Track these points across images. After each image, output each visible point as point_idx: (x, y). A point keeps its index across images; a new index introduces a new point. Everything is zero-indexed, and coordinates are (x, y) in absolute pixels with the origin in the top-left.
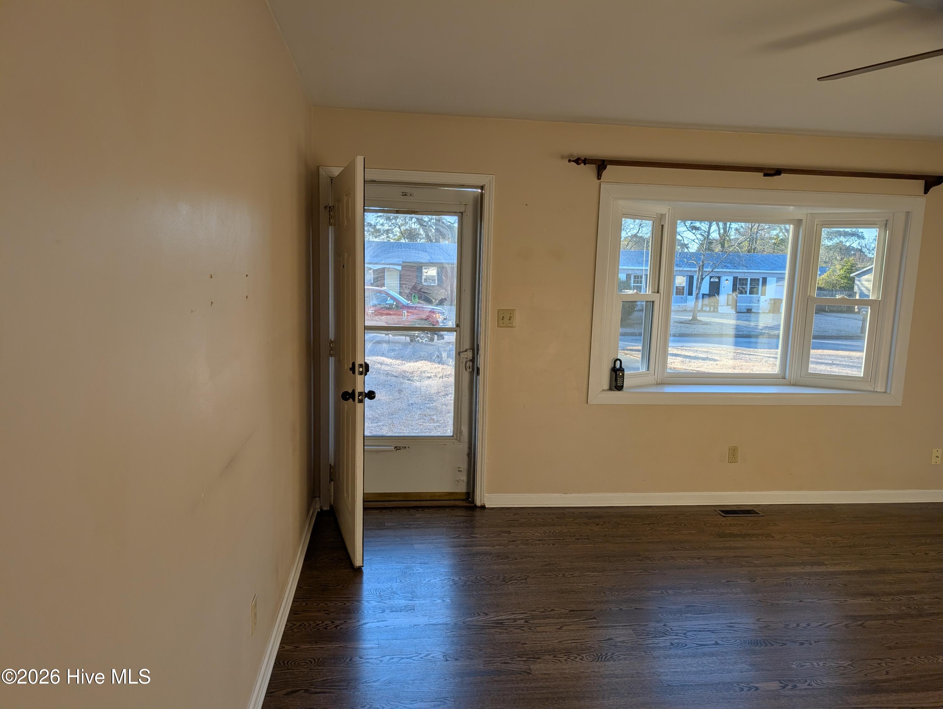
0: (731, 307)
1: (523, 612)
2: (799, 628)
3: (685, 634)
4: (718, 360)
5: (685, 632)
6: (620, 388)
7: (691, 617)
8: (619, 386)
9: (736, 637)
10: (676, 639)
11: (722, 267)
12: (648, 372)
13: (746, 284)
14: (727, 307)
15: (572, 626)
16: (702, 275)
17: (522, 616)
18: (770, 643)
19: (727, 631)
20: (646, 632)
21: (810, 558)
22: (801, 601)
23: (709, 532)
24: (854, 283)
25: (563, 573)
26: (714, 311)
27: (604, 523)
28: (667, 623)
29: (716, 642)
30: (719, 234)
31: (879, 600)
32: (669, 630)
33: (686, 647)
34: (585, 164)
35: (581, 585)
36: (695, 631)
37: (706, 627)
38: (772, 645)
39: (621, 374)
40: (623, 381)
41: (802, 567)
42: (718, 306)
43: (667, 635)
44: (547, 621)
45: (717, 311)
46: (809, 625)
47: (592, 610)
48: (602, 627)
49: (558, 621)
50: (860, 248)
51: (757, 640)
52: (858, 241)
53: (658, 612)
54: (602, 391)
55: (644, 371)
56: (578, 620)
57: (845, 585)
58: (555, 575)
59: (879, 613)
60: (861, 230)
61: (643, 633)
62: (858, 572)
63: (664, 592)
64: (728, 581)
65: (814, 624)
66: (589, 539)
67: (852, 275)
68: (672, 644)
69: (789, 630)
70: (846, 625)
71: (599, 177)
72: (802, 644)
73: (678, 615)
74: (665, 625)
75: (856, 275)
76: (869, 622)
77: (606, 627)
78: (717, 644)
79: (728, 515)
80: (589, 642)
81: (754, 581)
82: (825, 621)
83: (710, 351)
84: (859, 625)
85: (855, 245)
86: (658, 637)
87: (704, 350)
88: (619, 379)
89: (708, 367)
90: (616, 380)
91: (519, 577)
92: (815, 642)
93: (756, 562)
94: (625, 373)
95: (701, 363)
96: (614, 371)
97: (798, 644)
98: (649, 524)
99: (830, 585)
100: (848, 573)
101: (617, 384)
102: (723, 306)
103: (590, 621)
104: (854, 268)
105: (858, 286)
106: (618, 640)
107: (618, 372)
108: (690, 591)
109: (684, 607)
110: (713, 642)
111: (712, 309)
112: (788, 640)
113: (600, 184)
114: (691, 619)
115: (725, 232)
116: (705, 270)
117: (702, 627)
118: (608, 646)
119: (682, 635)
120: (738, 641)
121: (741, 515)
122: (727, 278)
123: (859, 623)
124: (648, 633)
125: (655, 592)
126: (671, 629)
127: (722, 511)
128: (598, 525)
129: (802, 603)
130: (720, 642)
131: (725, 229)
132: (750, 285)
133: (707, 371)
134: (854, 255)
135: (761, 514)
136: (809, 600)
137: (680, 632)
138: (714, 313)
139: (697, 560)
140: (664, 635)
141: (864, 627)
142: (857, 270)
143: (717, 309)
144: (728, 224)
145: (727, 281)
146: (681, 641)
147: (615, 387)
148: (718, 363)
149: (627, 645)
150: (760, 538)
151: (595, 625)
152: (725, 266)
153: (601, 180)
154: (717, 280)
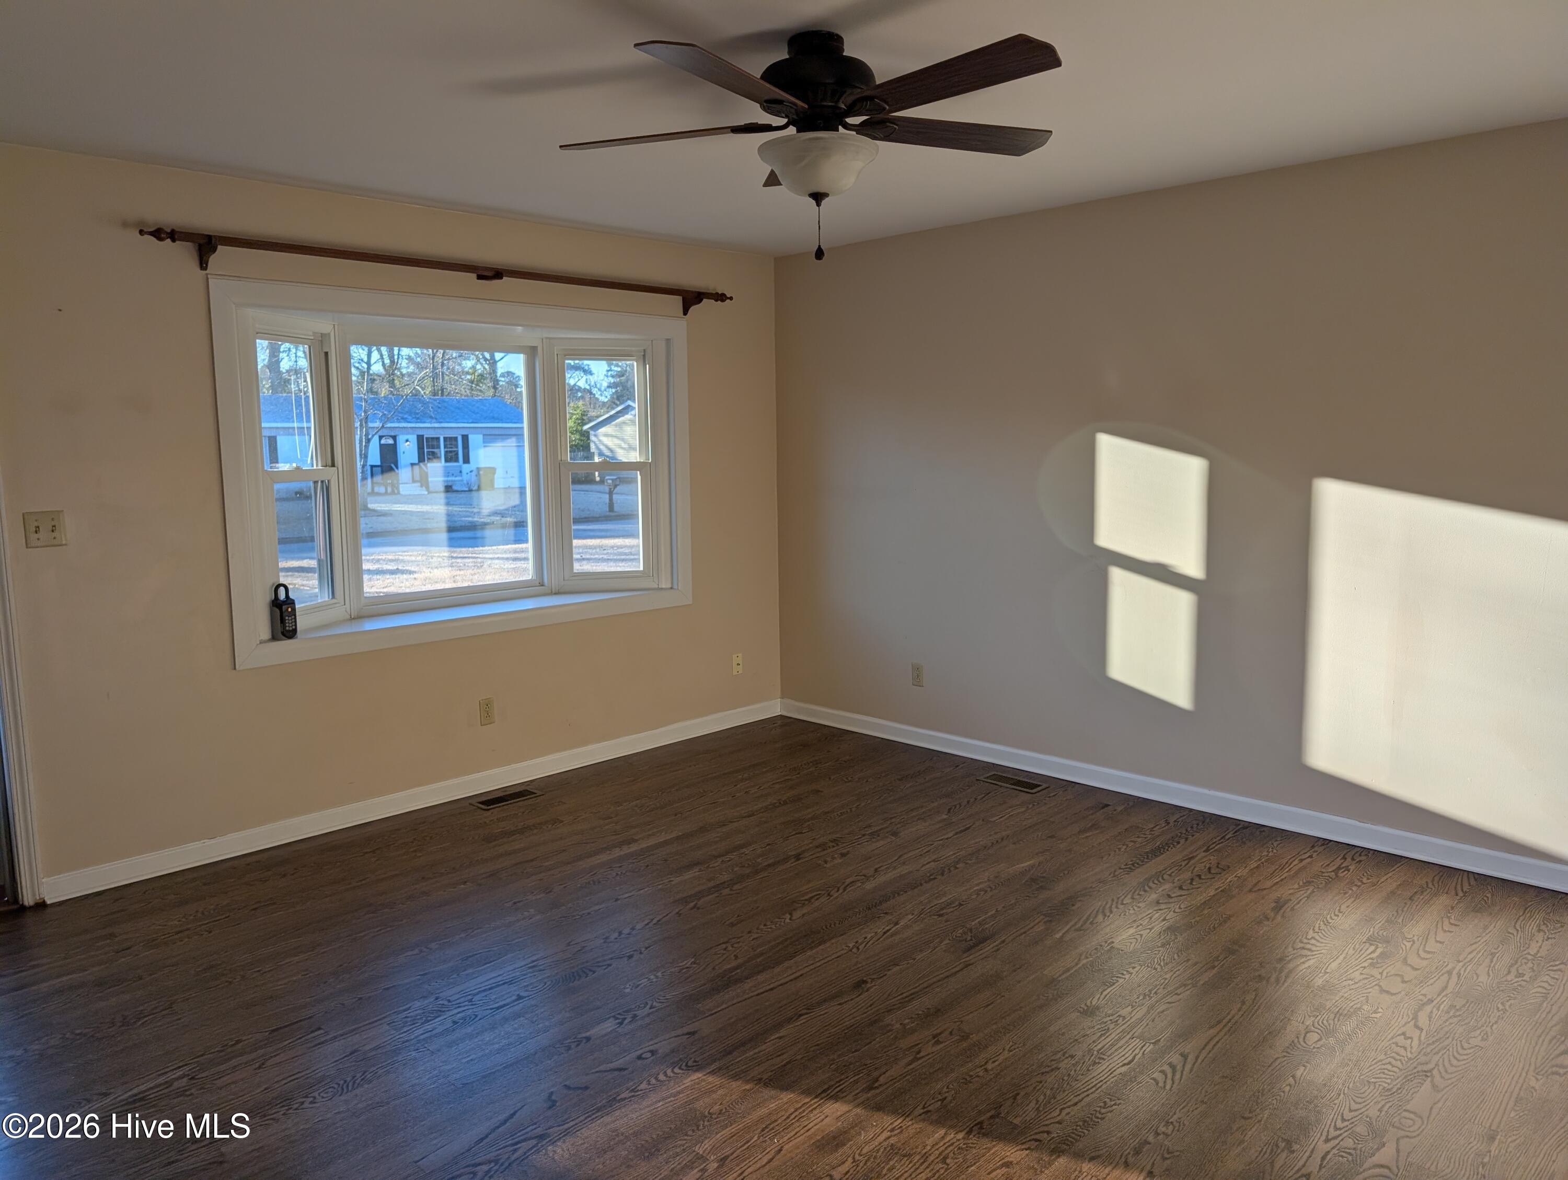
0: (419, 484)
1: (181, 1064)
2: (623, 936)
3: (470, 1001)
4: (415, 572)
5: (470, 997)
6: (290, 634)
7: (473, 973)
8: (289, 631)
9: (544, 978)
10: (459, 1013)
11: (398, 419)
12: (334, 601)
13: (439, 447)
14: (414, 485)
15: (282, 1055)
16: (367, 435)
17: (181, 1073)
18: (590, 970)
19: (529, 975)
20: (409, 1019)
21: (614, 837)
22: (617, 900)
23: (471, 839)
24: (588, 438)
25: (242, 973)
26: (393, 493)
27: (296, 869)
28: (441, 995)
29: (518, 995)
30: (384, 365)
31: (708, 867)
32: (446, 1003)
33: (477, 1019)
34: (174, 240)
35: (280, 983)
36: (484, 991)
37: (499, 979)
38: (594, 972)
39: (290, 610)
40: (295, 622)
41: (608, 852)
42: (398, 484)
43: (444, 1011)
44: (234, 1062)
45: (399, 493)
46: (633, 929)
47: (310, 1018)
48: (335, 1037)
49: (254, 1055)
50: (588, 387)
51: (573, 973)
52: (585, 377)
53: (421, 984)
54: (261, 643)
55: (327, 599)
56: (289, 1041)
57: (666, 860)
58: (227, 982)
59: (712, 884)
60: (586, 362)
61: (406, 1022)
62: (678, 838)
63: (425, 950)
64: (515, 903)
65: (639, 927)
66: (274, 903)
67: (586, 427)
68: (455, 1023)
69: (611, 944)
70: (677, 913)
71: (203, 265)
72: (630, 957)
73: (455, 976)
74: (437, 999)
75: (591, 428)
76: (702, 900)
77: (342, 1035)
78: (520, 997)
79: (492, 807)
80: (320, 1070)
81: (550, 892)
82: (651, 917)
83: (401, 558)
84: (692, 909)
85: (582, 384)
86: (431, 1020)
87: (390, 557)
88: (287, 618)
89: (403, 585)
90: (282, 621)
91: (156, 1008)
92: (646, 948)
93: (546, 864)
94: (297, 607)
95: (389, 579)
96: (277, 607)
97: (626, 959)
98: (373, 852)
99: (647, 866)
100: (666, 843)
101: (284, 627)
102: (407, 483)
103: (313, 1035)
104: (585, 418)
105: (596, 444)
106: (367, 1048)
107: (284, 607)
108: (463, 935)
109: (460, 962)
110: (514, 998)
111: (389, 490)
112: (612, 959)
113: (207, 279)
114: (474, 976)
115: (392, 362)
116: (371, 425)
117: (493, 981)
118: (354, 1063)
119: (467, 1003)
120: (549, 983)
121: (510, 802)
122: (407, 437)
123: (692, 904)
124: (415, 1020)
125: (409, 953)
126: (449, 1001)
127: (482, 803)
128: (284, 876)
129: (619, 902)
130: (522, 994)
131: (391, 357)
132: (445, 448)
133: (400, 591)
134: (582, 397)
135: (539, 793)
136: (627, 895)
137: (462, 1000)
138: (394, 497)
139: (462, 886)
140: (439, 1013)
141: (698, 908)
142: (590, 421)
143: (398, 488)
144: (396, 350)
145: (408, 443)
146: (468, 1014)
147: (283, 634)
148: (416, 576)
149: (384, 1051)
150: (544, 827)
151: (323, 1039)
152: (403, 418)
153: (207, 272)
154: (391, 441)
